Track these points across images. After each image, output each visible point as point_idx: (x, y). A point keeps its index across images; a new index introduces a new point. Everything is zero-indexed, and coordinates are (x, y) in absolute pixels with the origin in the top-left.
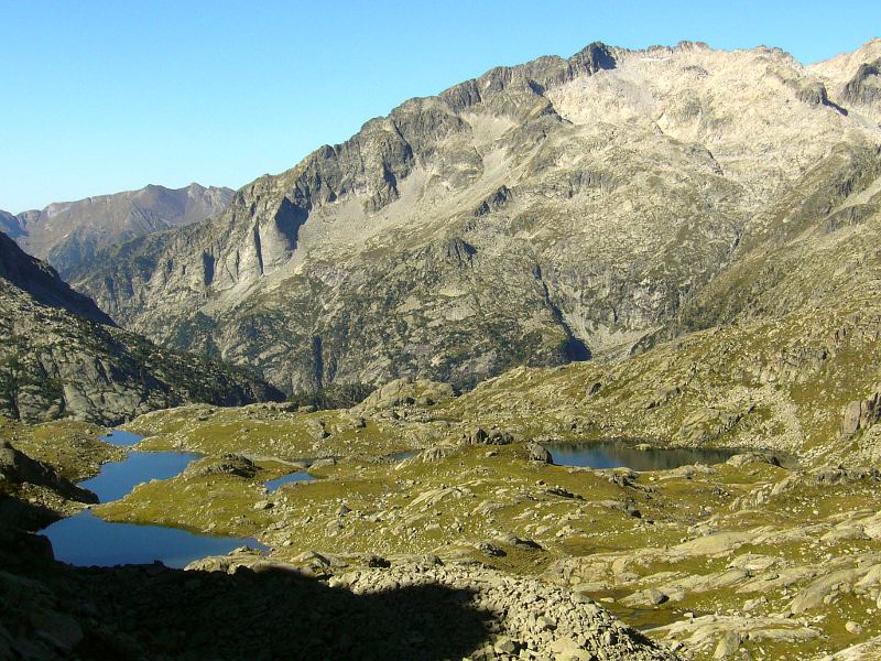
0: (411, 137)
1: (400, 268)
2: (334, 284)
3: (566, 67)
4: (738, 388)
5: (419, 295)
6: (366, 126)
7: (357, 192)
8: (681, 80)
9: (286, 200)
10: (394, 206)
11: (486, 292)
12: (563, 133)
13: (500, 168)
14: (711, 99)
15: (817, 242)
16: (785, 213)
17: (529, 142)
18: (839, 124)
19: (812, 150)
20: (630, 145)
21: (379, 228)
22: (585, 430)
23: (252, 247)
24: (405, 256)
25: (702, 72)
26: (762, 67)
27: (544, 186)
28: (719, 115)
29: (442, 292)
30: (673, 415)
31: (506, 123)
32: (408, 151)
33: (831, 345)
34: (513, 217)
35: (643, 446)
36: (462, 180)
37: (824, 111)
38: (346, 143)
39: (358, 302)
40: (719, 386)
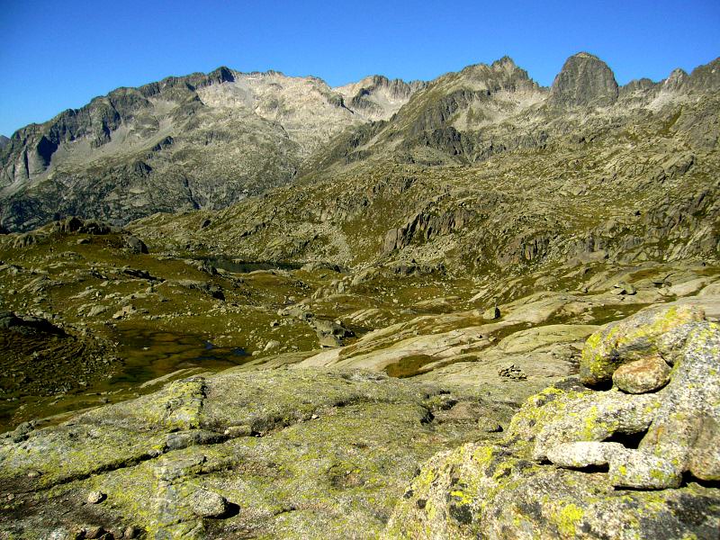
0: (119, 109)
1: (107, 178)
2: (70, 186)
3: (207, 78)
4: (306, 224)
5: (117, 192)
6: (93, 100)
7: (87, 136)
8: (268, 90)
9: (44, 138)
10: (108, 145)
11: (156, 192)
12: (204, 111)
13: (168, 127)
14: (284, 100)
15: (340, 170)
16: (321, 159)
17: (185, 115)
18: (349, 116)
19: (336, 128)
20: (240, 119)
21: (98, 156)
22: (196, 250)
23: (23, 163)
24: (112, 170)
25: (279, 86)
26: (311, 86)
27: (192, 138)
28: (288, 108)
29: (131, 190)
30: (260, 241)
31: (173, 105)
32: (117, 116)
33: (369, 196)
34: (173, 153)
35: (237, 260)
36: (147, 133)
37: (342, 110)
38: (81, 109)
39: (83, 195)
40: (292, 222)
